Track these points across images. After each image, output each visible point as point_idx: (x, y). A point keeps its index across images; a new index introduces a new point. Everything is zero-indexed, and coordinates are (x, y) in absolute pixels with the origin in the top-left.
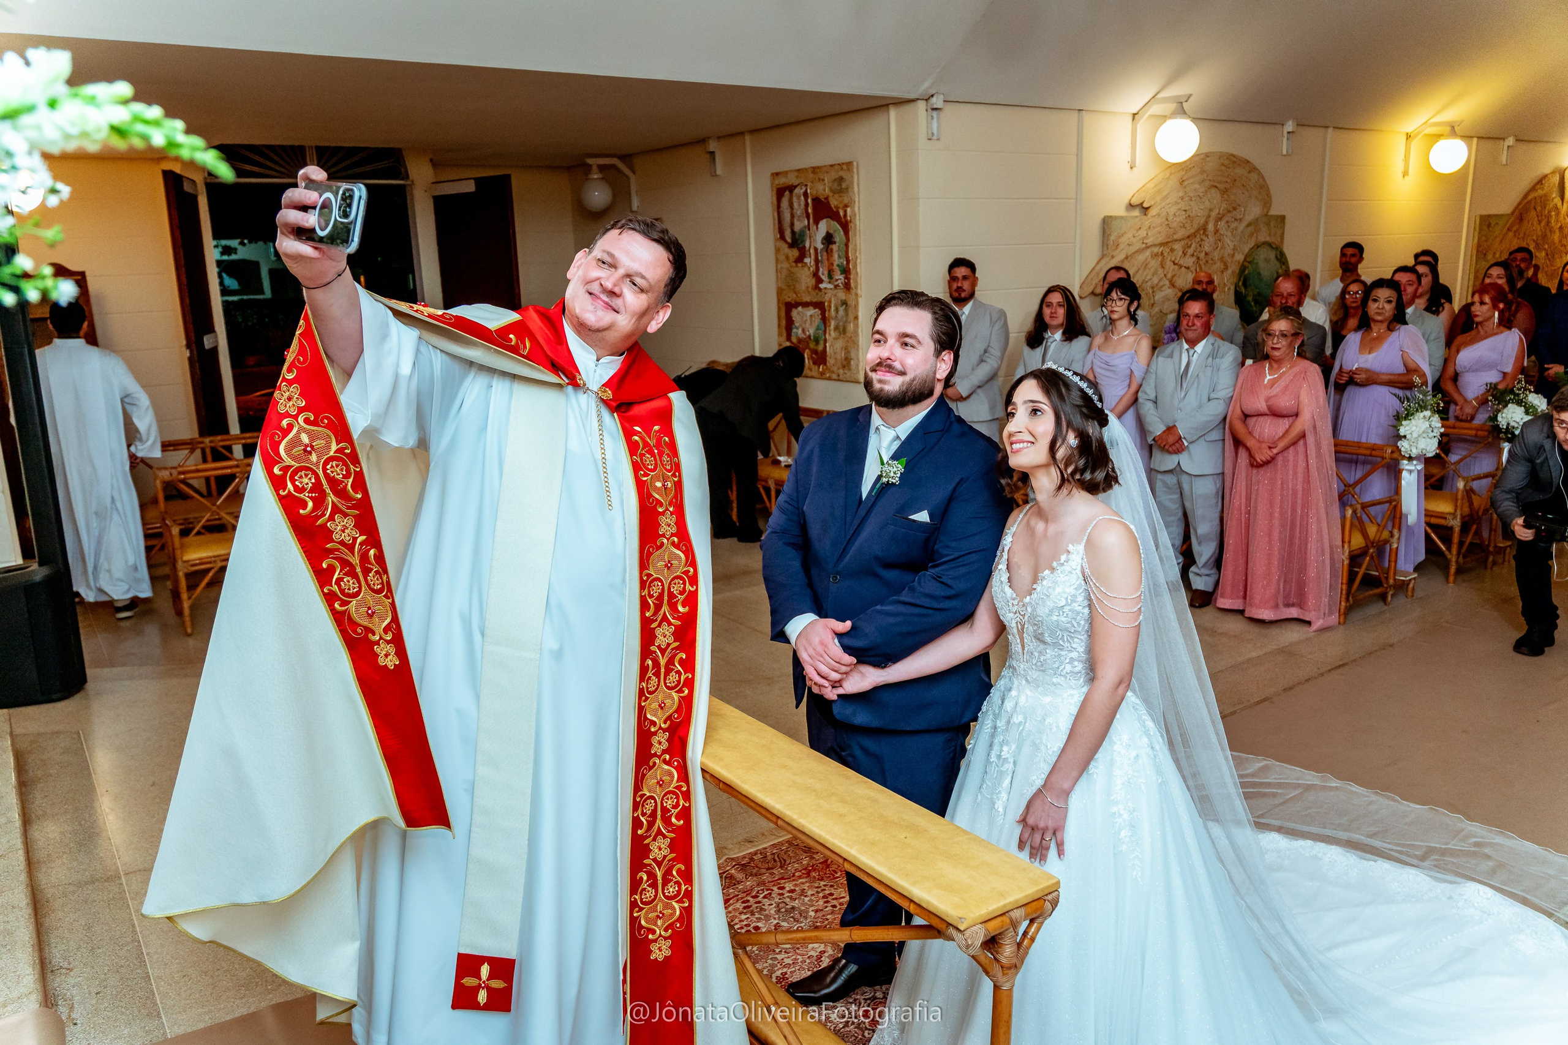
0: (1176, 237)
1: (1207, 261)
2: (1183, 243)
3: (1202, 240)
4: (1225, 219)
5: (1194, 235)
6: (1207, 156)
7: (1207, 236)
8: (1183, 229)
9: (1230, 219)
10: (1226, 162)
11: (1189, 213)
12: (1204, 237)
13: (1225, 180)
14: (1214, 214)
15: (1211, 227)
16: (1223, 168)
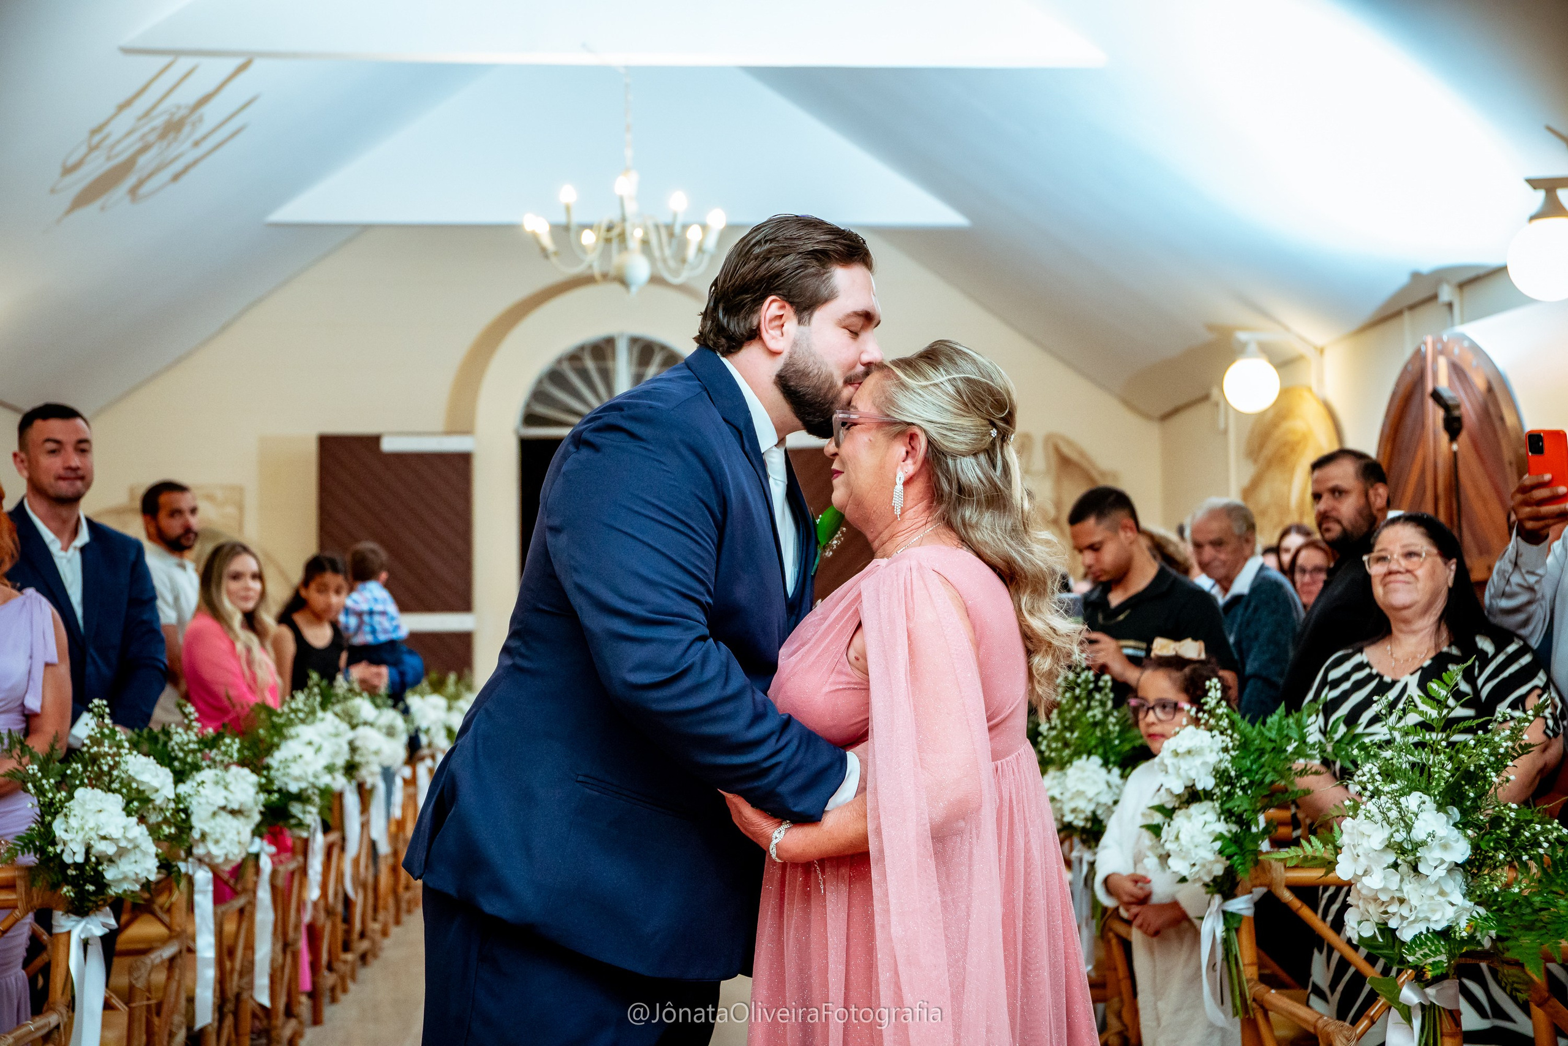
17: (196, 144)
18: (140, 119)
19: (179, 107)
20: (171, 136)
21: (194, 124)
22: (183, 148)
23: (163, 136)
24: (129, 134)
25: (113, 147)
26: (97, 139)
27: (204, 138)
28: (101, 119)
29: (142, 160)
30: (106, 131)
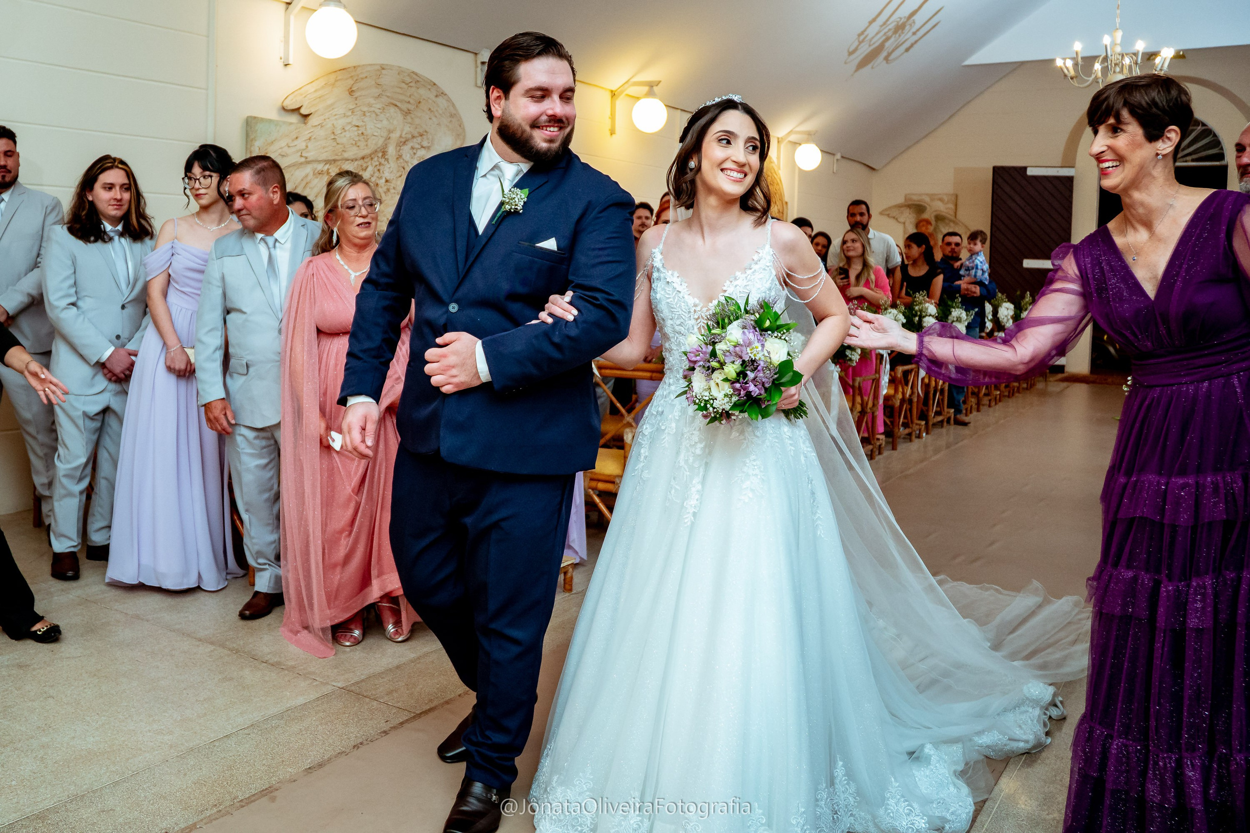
0: (346, 155)
1: (388, 190)
2: (356, 163)
3: (380, 164)
4: (410, 144)
5: (371, 156)
6: (383, 69)
7: (387, 160)
8: (355, 148)
9: (417, 146)
10: (408, 80)
11: (362, 130)
12: (382, 161)
13: (407, 99)
14: (395, 136)
15: (391, 150)
16: (403, 85)
17: (914, 33)
18: (881, 26)
19: (901, 18)
20: (900, 31)
21: (911, 25)
22: (908, 36)
23: (895, 32)
24: (877, 34)
25: (871, 41)
26: (862, 38)
27: (918, 30)
28: (862, 29)
29: (887, 44)
30: (866, 33)
